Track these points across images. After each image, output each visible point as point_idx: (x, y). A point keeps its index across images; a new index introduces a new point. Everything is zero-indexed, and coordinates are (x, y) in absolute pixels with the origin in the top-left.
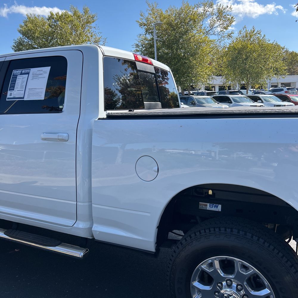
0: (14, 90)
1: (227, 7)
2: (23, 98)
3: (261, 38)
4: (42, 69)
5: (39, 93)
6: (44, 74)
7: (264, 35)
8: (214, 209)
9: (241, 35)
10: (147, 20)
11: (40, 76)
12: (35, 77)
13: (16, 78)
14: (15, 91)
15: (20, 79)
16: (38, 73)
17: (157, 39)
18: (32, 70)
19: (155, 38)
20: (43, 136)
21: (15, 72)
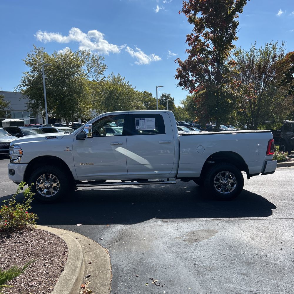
1: (101, 57)
2: (145, 129)
3: (126, 83)
5: (152, 127)
7: (128, 81)
8: (213, 163)
9: (110, 79)
10: (33, 59)
11: (151, 121)
14: (140, 126)
15: (141, 122)
17: (46, 77)
18: (146, 119)
19: (44, 76)
20: (160, 142)
21: (136, 119)
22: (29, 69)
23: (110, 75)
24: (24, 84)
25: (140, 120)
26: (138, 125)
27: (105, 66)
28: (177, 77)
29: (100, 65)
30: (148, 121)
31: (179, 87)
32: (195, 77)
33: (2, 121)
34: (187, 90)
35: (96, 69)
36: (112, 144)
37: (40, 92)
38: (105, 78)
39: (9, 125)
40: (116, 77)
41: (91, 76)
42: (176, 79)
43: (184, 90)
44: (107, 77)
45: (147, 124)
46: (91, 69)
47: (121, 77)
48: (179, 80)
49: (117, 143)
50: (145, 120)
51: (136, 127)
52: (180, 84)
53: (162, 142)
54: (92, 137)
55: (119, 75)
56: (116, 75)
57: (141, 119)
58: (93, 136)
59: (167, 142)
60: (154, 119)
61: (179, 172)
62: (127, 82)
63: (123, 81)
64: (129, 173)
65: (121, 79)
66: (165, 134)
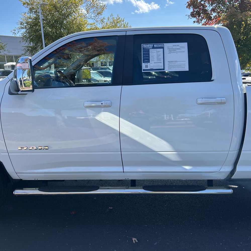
0: (149, 62)
2: (164, 69)
4: (178, 45)
5: (182, 65)
6: (182, 49)
11: (178, 50)
12: (172, 51)
13: (149, 51)
14: (152, 63)
15: (154, 52)
16: (174, 47)
17: (43, 18)
18: (166, 45)
19: (41, 17)
20: (200, 101)
21: (144, 46)
22: (26, 9)
23: (110, 16)
24: (23, 26)
25: (153, 48)
26: (147, 60)
27: (104, 6)
28: (189, 6)
29: (99, 6)
30: (171, 51)
31: (191, 18)
32: (212, 6)
33: (5, 65)
34: (199, 23)
35: (95, 9)
36: (87, 104)
37: (38, 33)
38: (104, 19)
39: (11, 69)
40: (115, 19)
41: (90, 17)
42: (188, 9)
43: (196, 23)
44: (106, 18)
45: (168, 57)
46: (90, 10)
47: (120, 19)
48: (191, 10)
49: (99, 104)
50: (163, 48)
51: (144, 66)
52: (193, 15)
53: (203, 101)
54: (33, 91)
55: (118, 17)
56: (115, 16)
57: (155, 46)
58: (34, 87)
59: (218, 100)
60: (185, 45)
61: (239, 168)
62: (127, 23)
63: (122, 23)
64: (127, 169)
65: (121, 21)
66: (213, 80)
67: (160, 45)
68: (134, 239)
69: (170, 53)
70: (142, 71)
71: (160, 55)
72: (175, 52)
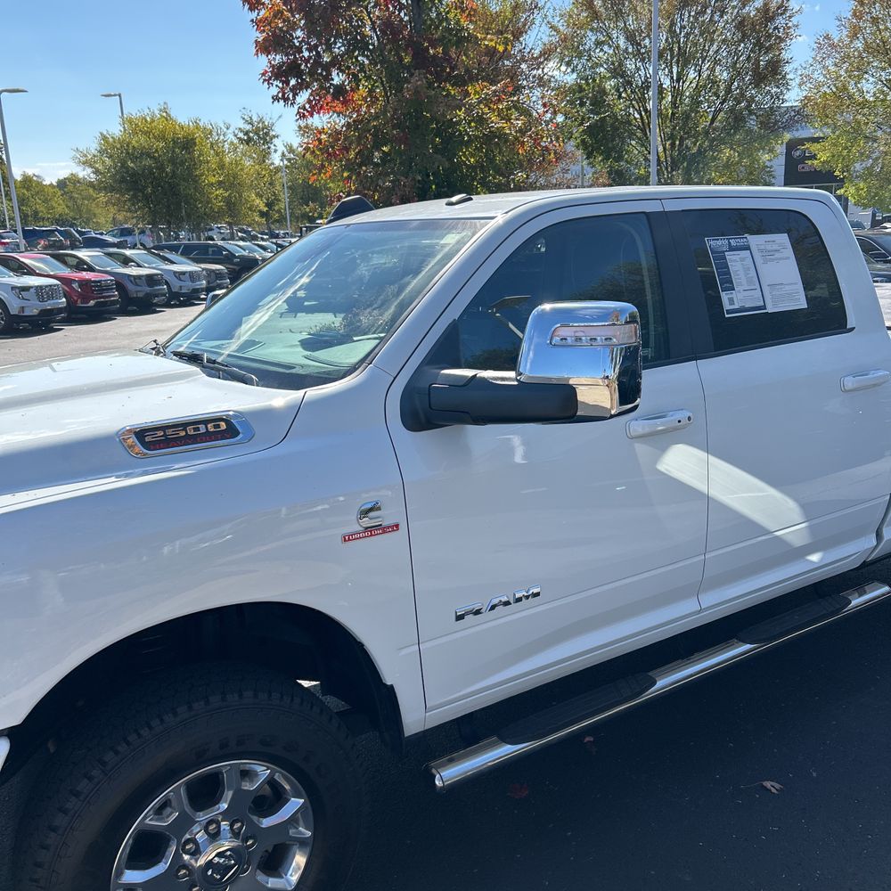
0: (734, 289)
2: (764, 307)
4: (773, 239)
5: (792, 293)
6: (783, 251)
11: (777, 255)
12: (768, 257)
13: (725, 258)
14: (739, 292)
15: (736, 261)
16: (770, 247)
20: (849, 383)
21: (711, 243)
26: (729, 283)
30: (765, 257)
45: (766, 273)
50: (747, 248)
51: (725, 299)
57: (732, 243)
60: (785, 239)
66: (853, 329)
67: (741, 242)
68: (768, 784)
69: (765, 262)
70: (727, 316)
71: (749, 269)
72: (773, 260)
